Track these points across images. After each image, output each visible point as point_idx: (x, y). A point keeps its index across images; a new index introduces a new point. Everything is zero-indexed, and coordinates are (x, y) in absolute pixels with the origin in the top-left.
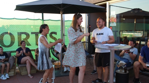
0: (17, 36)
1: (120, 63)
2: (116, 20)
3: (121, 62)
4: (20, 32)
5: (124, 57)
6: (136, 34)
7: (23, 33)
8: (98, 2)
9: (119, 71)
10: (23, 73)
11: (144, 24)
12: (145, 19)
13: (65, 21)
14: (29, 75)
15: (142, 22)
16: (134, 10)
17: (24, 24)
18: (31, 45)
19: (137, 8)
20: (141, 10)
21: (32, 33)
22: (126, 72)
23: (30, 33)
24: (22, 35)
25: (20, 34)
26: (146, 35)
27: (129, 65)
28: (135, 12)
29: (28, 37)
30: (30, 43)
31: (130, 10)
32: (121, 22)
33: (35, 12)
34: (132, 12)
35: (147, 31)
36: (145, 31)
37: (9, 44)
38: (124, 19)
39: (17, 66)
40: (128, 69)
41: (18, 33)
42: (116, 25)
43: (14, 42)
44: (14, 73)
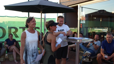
0: (8, 30)
1: (85, 53)
2: (85, 19)
3: (87, 52)
4: (11, 26)
5: (90, 48)
6: (104, 29)
7: (13, 28)
8: (71, 4)
9: (85, 59)
10: (11, 59)
11: (109, 22)
12: (110, 18)
13: (46, 19)
14: (15, 61)
15: (108, 21)
16: (100, 11)
17: (14, 21)
18: (18, 37)
19: (103, 9)
20: (106, 11)
21: (20, 28)
22: (90, 60)
23: (18, 28)
24: (12, 29)
25: (10, 28)
26: (111, 31)
27: (94, 54)
28: (101, 13)
29: (16, 31)
30: (18, 35)
31: (97, 11)
32: (91, 20)
33: (22, 12)
34: (98, 13)
35: (111, 28)
36: (110, 27)
37: (1, 36)
38: (95, 18)
39: (6, 53)
40: (92, 57)
41: (9, 28)
42: (85, 22)
43: (5, 35)
44: (4, 59)
